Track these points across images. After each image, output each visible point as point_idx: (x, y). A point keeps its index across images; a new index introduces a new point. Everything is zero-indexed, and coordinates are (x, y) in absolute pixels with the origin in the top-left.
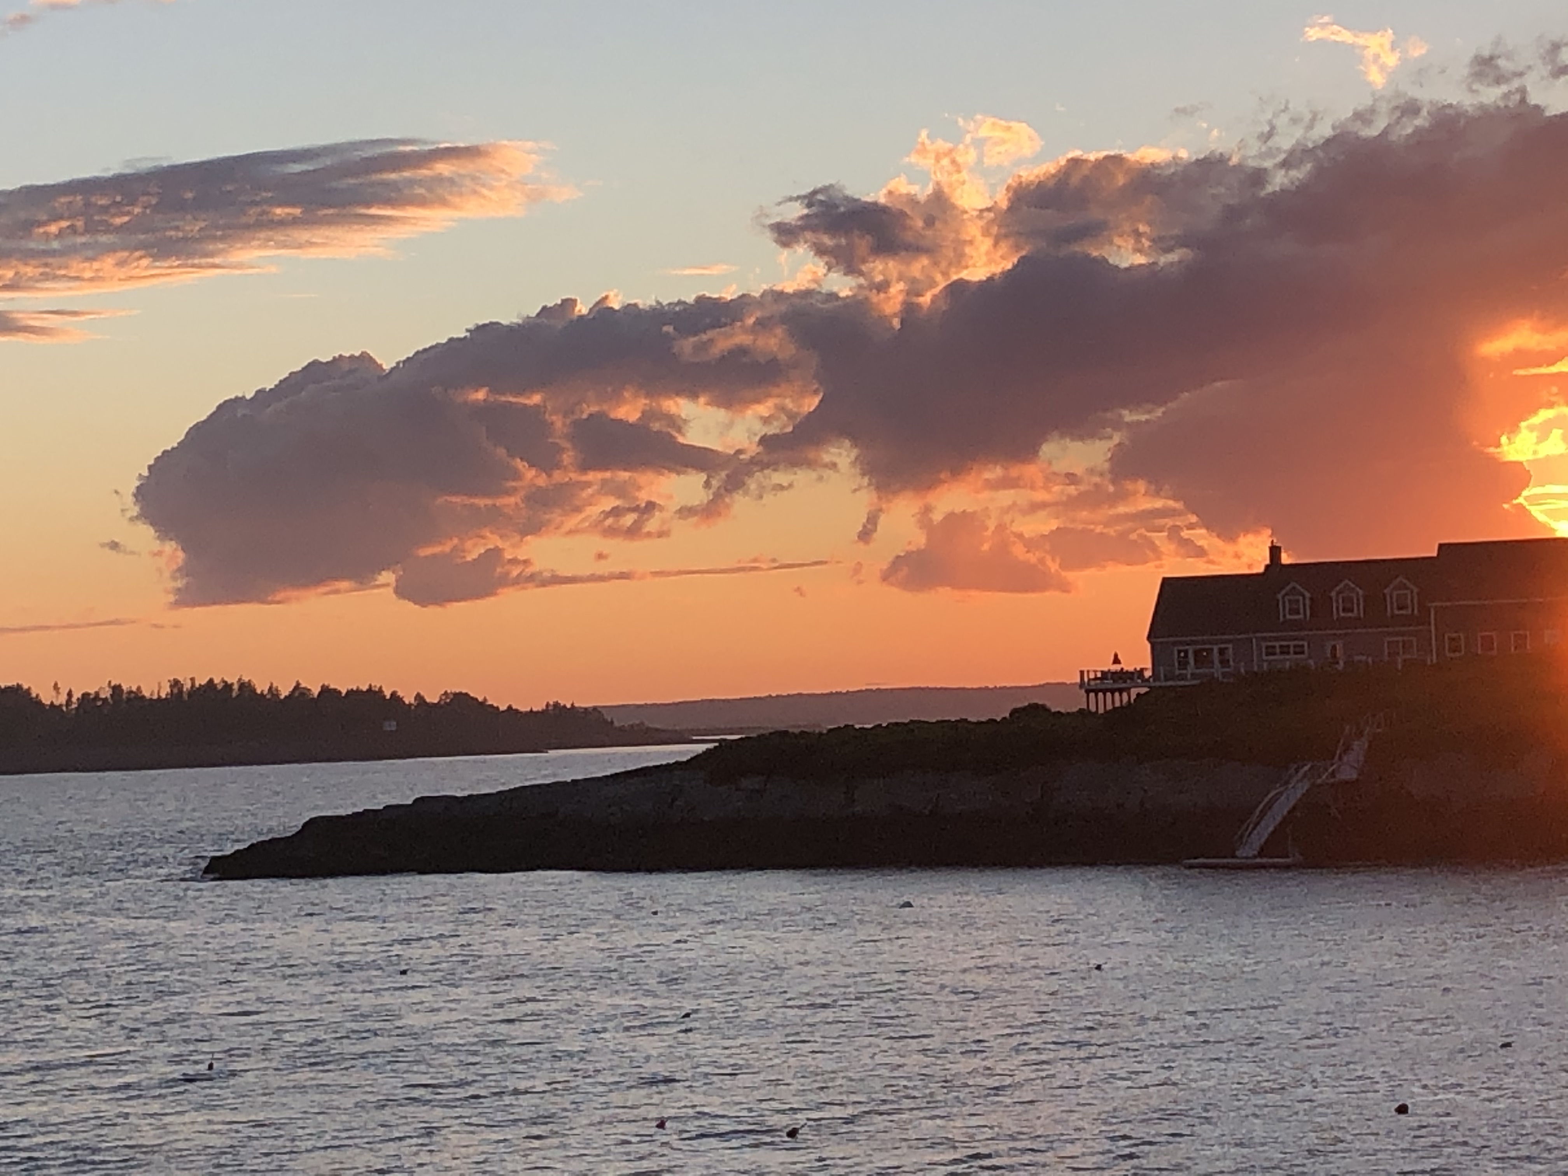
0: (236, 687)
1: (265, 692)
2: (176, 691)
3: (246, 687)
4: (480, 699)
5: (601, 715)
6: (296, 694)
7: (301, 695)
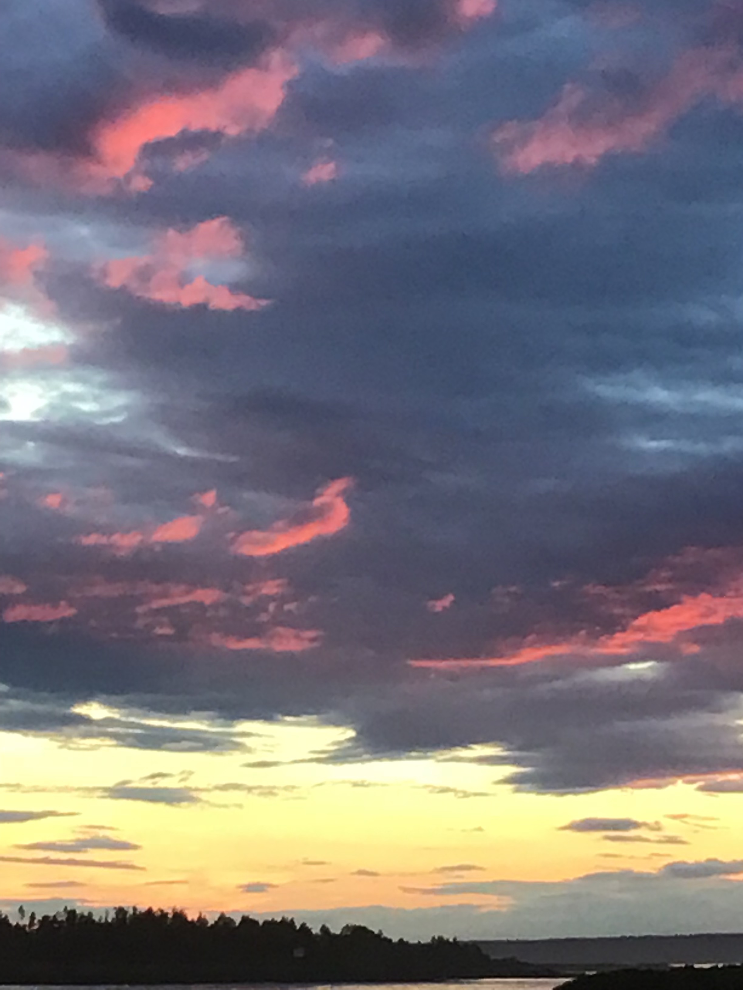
2: (120, 916)
4: (376, 932)
5: (478, 949)
6: (221, 923)
7: (225, 923)
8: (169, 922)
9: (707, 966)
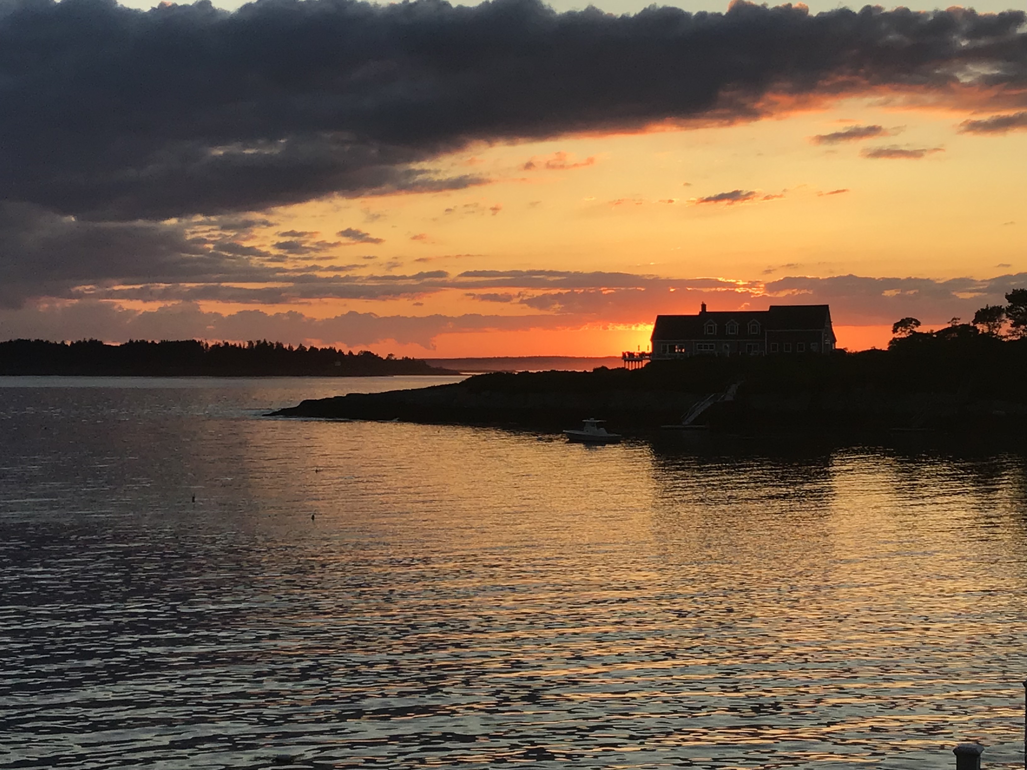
0: (275, 345)
1: (287, 348)
2: (251, 345)
3: (279, 345)
4: (375, 354)
5: (424, 362)
6: (300, 349)
7: (302, 349)
8: (274, 348)
9: (535, 372)
